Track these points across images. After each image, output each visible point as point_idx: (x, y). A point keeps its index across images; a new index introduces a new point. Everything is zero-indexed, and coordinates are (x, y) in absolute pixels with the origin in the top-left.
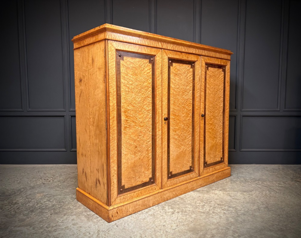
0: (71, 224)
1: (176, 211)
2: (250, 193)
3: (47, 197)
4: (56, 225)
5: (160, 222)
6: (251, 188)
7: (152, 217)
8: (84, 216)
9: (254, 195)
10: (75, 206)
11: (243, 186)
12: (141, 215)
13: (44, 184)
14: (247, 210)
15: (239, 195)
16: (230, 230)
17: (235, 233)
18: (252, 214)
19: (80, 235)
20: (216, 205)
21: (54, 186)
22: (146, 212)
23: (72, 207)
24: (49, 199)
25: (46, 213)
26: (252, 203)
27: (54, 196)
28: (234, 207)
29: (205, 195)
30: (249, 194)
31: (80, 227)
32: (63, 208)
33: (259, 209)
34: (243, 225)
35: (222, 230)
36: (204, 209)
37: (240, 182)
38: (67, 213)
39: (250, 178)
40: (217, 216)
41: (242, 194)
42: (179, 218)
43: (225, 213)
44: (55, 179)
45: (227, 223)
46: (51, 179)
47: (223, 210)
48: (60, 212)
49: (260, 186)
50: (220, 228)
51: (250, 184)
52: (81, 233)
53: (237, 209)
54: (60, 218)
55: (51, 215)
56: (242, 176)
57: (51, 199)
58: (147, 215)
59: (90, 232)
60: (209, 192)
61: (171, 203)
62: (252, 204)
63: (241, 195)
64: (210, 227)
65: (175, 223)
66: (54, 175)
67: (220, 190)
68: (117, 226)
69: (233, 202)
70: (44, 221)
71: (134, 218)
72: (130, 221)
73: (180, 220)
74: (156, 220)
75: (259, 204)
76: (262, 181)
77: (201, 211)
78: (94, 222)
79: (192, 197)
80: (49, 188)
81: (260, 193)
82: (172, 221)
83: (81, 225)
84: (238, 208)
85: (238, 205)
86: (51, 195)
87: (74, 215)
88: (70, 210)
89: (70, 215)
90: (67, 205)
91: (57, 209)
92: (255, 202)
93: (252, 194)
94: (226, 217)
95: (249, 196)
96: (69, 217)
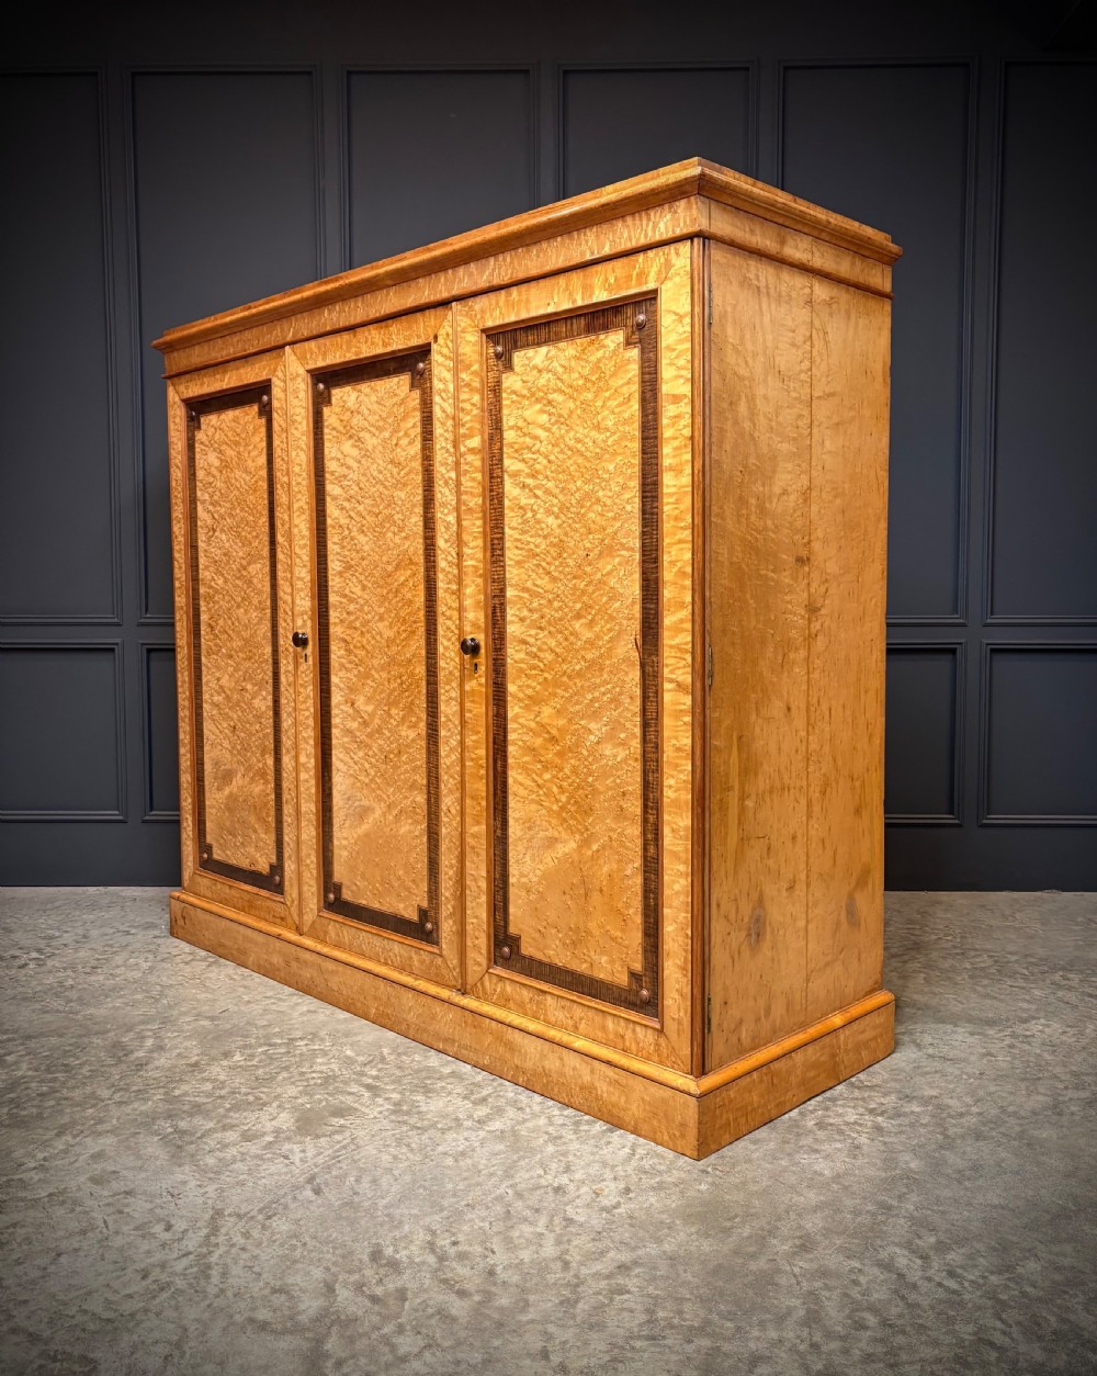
0: (83, 1179)
2: (1020, 1032)
4: (8, 1181)
5: (541, 1172)
6: (1025, 1005)
7: (500, 1147)
8: (156, 1139)
9: (1038, 1041)
10: (125, 1090)
11: (987, 996)
12: (451, 1135)
14: (994, 1112)
15: (960, 1038)
16: (897, 1215)
17: (923, 1232)
18: (1020, 1136)
19: (117, 1233)
21: (39, 988)
22: (479, 1122)
23: (105, 1093)
26: (1023, 1080)
27: (29, 1037)
28: (931, 1097)
30: (1013, 1035)
31: (128, 1193)
32: (60, 1099)
33: (1056, 1108)
34: (967, 1189)
35: (856, 1212)
37: (971, 977)
38: (73, 1123)
39: (1027, 956)
40: (838, 1145)
41: (979, 1034)
43: (878, 1129)
44: (54, 954)
45: (886, 1178)
47: (871, 1111)
48: (40, 1116)
49: (1072, 997)
50: (849, 1202)
51: (1024, 988)
52: (127, 1224)
53: (943, 1108)
54: (33, 1146)
56: (988, 947)
57: (9, 1055)
58: (482, 1134)
59: (173, 1222)
62: (1023, 1085)
63: (971, 1040)
64: (796, 1198)
65: (615, 1179)
66: (52, 938)
68: (317, 1192)
69: (927, 1073)
71: (412, 1150)
72: (388, 1166)
73: (647, 1164)
74: (522, 1163)
75: (1061, 1086)
76: (1081, 972)
78: (203, 1171)
80: (13, 998)
81: (1072, 1031)
82: (604, 1164)
83: (133, 1182)
84: (951, 1102)
85: (951, 1086)
86: (16, 1031)
87: (108, 1132)
88: (93, 1106)
89: (86, 1133)
90: (84, 1083)
91: (30, 1100)
92: (1041, 1075)
93: (1028, 1033)
94: (883, 1148)
95: (1011, 1046)
96: (79, 1144)
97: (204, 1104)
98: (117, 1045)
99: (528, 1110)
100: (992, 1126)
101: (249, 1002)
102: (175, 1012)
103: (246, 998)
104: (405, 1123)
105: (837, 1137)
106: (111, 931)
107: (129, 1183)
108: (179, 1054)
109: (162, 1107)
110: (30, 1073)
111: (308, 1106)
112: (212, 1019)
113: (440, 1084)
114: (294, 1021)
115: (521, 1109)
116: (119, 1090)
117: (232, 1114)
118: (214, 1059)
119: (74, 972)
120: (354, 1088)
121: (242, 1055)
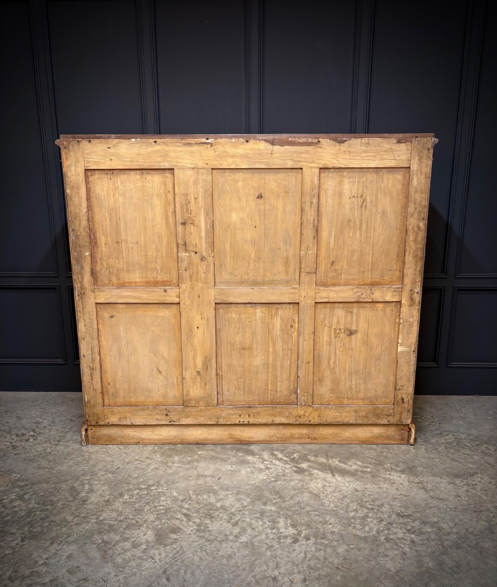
0: (64, 571)
1: (303, 535)
2: (470, 482)
3: (18, 486)
4: (32, 572)
5: (265, 568)
6: (471, 466)
7: (246, 552)
8: (95, 546)
9: (478, 487)
10: (79, 516)
11: (453, 460)
12: (224, 545)
13: (14, 447)
14: (463, 531)
15: (444, 485)
18: (476, 546)
20: (393, 516)
21: (35, 454)
22: (236, 537)
23: (70, 518)
24: (21, 493)
25: (12, 534)
26: (474, 512)
27: (33, 484)
28: (435, 523)
29: (368, 486)
30: (468, 484)
31: (85, 580)
32: (50, 522)
33: (491, 529)
34: (455, 579)
36: (367, 529)
37: (446, 448)
38: (57, 536)
39: (469, 435)
40: (396, 552)
41: (452, 483)
42: (309, 556)
43: (413, 542)
44: (40, 433)
45: (419, 573)
46: (32, 433)
47: (409, 531)
48: (42, 532)
51: (469, 455)
53: (440, 529)
54: (41, 551)
55: (23, 540)
57: (26, 494)
58: (238, 544)
60: (377, 477)
61: (293, 509)
62: (475, 515)
63: (449, 487)
65: (299, 572)
66: (38, 423)
67: (403, 472)
68: (168, 579)
69: (432, 507)
70: (7, 560)
71: (207, 554)
72: (198, 563)
73: (312, 563)
74: (257, 562)
77: (359, 533)
78: (117, 566)
79: (340, 491)
80: (25, 460)
81: (493, 481)
82: (294, 564)
84: (443, 525)
85: (443, 516)
86: (27, 480)
87: (73, 542)
88: (65, 526)
89: (64, 542)
90: (60, 512)
91: (37, 522)
92: (482, 509)
93: (474, 483)
94: (415, 554)
95: (467, 491)
96: (61, 549)
97: (114, 525)
98: (73, 489)
99: (257, 529)
100: (463, 540)
101: (128, 463)
102: (96, 469)
103: (127, 460)
104: (203, 537)
105: (395, 547)
106: (64, 419)
107: (85, 573)
108: (100, 495)
109: (96, 527)
110: (36, 506)
111: (160, 526)
112: (113, 473)
113: (217, 513)
114: (149, 475)
115: (253, 529)
116: (76, 516)
117: (126, 531)
118: (115, 498)
119: (50, 444)
120: (179, 516)
121: (128, 495)
